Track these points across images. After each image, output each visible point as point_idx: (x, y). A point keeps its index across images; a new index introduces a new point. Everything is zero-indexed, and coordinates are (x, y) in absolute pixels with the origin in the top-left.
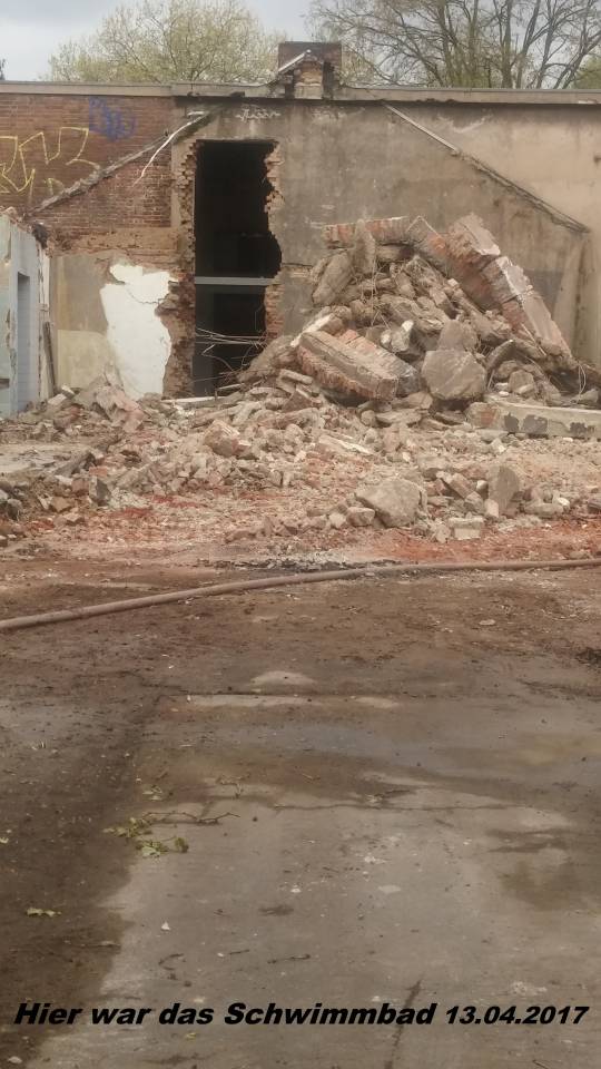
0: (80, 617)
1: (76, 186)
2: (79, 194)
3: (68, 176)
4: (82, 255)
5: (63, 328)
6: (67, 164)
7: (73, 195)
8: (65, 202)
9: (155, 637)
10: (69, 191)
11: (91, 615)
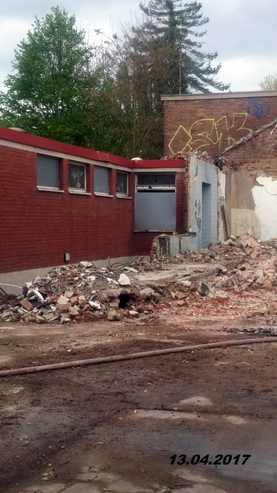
0: (129, 359)
1: (241, 140)
2: (243, 144)
3: (238, 136)
4: (243, 172)
5: (234, 208)
6: (237, 130)
7: (239, 145)
8: (236, 148)
9: (154, 372)
10: (238, 143)
11: (135, 358)
